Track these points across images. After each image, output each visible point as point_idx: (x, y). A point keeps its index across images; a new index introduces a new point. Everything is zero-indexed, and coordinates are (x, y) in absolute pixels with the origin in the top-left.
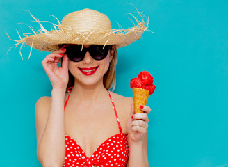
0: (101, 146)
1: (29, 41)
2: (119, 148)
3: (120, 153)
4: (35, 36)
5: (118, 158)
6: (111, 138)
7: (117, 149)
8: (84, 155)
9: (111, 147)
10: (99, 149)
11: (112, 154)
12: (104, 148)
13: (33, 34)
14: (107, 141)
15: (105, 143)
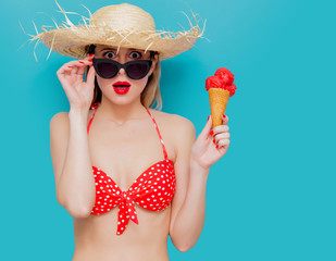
0: (142, 176)
1: (48, 38)
2: (165, 179)
3: (165, 185)
4: (58, 31)
5: (163, 192)
6: (155, 166)
7: (162, 180)
8: (118, 189)
9: (155, 177)
10: (138, 180)
11: (156, 187)
12: (145, 179)
13: (55, 28)
14: (149, 170)
15: (147, 172)
